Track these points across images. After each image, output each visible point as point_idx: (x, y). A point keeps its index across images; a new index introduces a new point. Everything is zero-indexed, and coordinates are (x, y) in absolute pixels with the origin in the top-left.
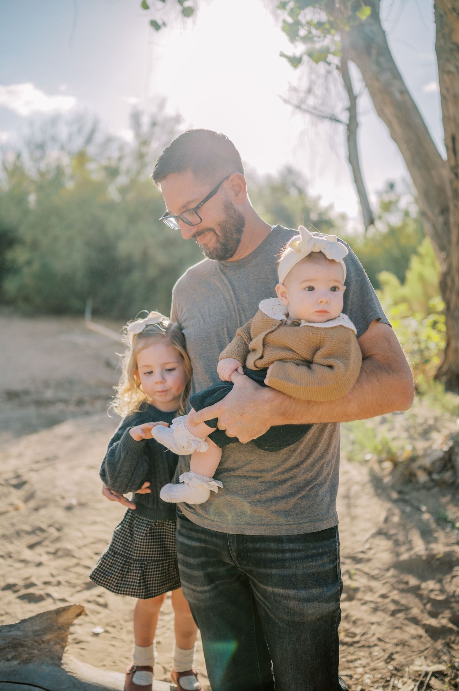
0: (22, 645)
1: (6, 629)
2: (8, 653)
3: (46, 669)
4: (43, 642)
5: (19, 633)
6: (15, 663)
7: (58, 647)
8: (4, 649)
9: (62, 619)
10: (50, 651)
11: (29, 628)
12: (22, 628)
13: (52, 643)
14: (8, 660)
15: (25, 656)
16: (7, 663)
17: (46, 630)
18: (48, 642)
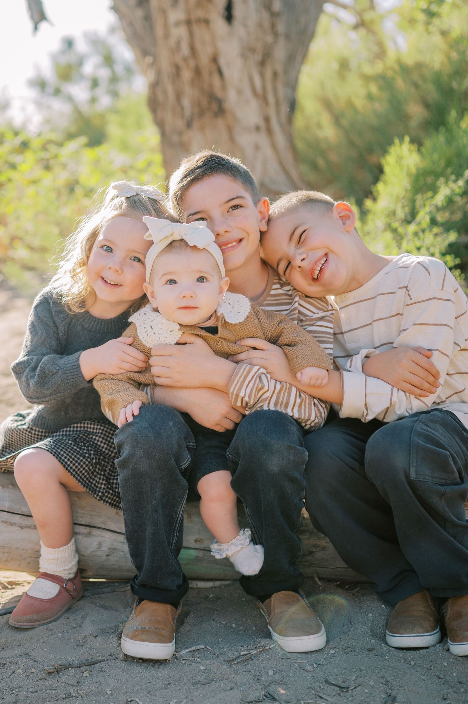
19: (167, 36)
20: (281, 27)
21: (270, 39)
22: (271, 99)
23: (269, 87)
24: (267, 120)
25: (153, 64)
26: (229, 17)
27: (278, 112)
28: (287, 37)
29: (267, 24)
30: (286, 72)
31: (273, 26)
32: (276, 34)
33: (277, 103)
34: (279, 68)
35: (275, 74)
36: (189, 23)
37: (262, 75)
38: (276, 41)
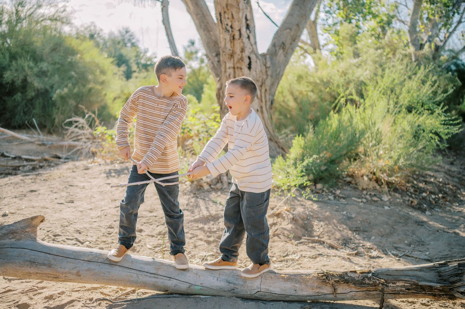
0: (16, 233)
1: (7, 227)
2: (9, 236)
3: (29, 242)
4: (26, 232)
5: (14, 228)
6: (13, 240)
7: (33, 234)
8: (8, 234)
9: (34, 223)
10: (30, 235)
11: (18, 226)
12: (15, 226)
13: (30, 233)
14: (10, 239)
15: (18, 237)
16: (9, 240)
17: (27, 227)
18: (28, 232)
19: (225, 72)
20: (269, 73)
21: (265, 77)
22: (264, 100)
23: (263, 95)
24: (261, 108)
25: (219, 81)
26: (250, 68)
27: (266, 105)
28: (272, 76)
29: (264, 71)
30: (270, 90)
31: (266, 72)
32: (267, 75)
33: (266, 102)
34: (268, 88)
35: (266, 90)
36: (234, 68)
37: (261, 91)
38: (267, 78)
